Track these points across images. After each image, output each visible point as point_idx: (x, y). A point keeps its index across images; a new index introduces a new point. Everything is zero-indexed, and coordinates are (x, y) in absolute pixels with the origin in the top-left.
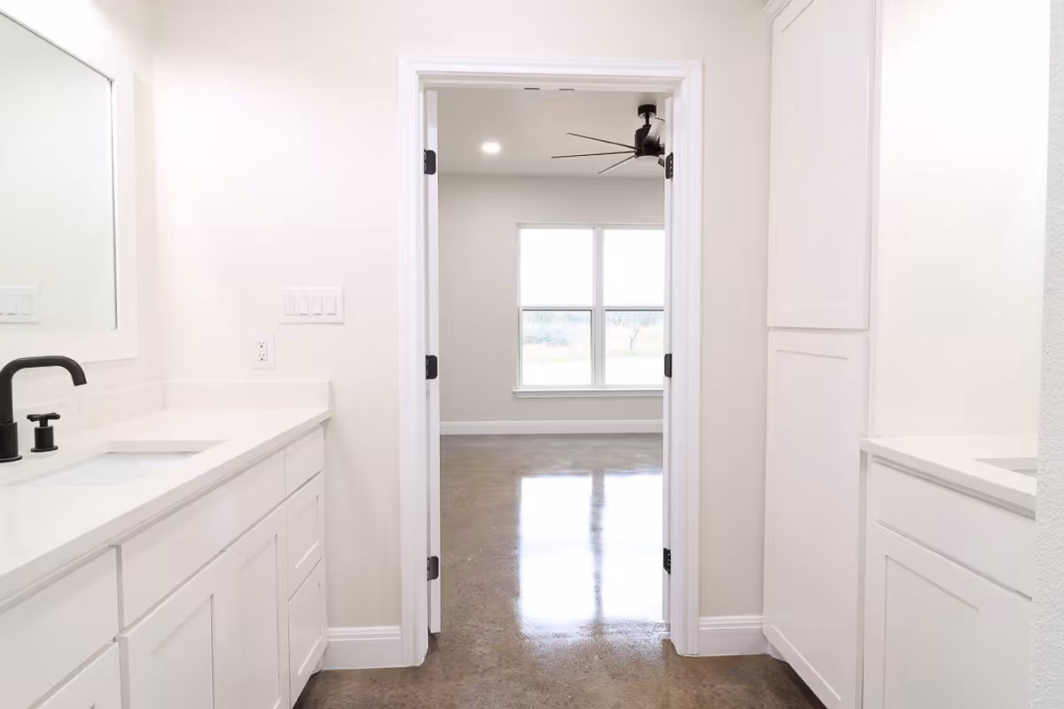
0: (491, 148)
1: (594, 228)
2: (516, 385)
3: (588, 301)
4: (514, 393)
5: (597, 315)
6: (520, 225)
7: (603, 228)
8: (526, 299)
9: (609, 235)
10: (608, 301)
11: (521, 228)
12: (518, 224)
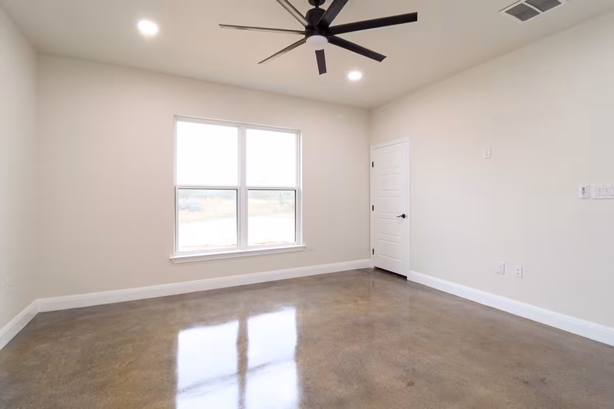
0: (148, 28)
1: (238, 127)
2: (173, 253)
3: (235, 183)
4: (171, 260)
5: (241, 193)
6: (176, 117)
7: (247, 128)
8: (181, 179)
9: (250, 133)
10: (250, 183)
11: (177, 120)
12: (175, 116)
